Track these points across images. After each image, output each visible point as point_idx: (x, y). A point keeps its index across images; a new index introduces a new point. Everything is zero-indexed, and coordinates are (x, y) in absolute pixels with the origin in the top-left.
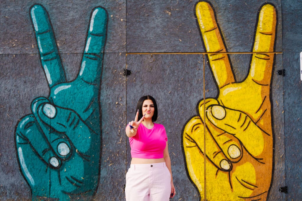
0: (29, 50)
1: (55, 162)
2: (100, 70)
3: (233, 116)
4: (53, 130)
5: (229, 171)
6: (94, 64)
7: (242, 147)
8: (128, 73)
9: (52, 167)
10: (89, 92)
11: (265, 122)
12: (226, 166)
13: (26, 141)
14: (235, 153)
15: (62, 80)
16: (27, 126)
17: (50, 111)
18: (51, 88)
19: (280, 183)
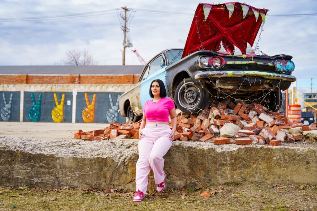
0: (31, 100)
1: (34, 116)
2: (41, 103)
3: (58, 110)
4: (34, 111)
5: (57, 118)
6: (40, 102)
7: (59, 114)
8: (44, 103)
9: (33, 117)
10: (39, 106)
11: (63, 111)
12: (57, 117)
13: (30, 113)
14: (58, 115)
15: (35, 104)
16: (31, 111)
17: (34, 109)
18: (34, 105)
19: (64, 119)
